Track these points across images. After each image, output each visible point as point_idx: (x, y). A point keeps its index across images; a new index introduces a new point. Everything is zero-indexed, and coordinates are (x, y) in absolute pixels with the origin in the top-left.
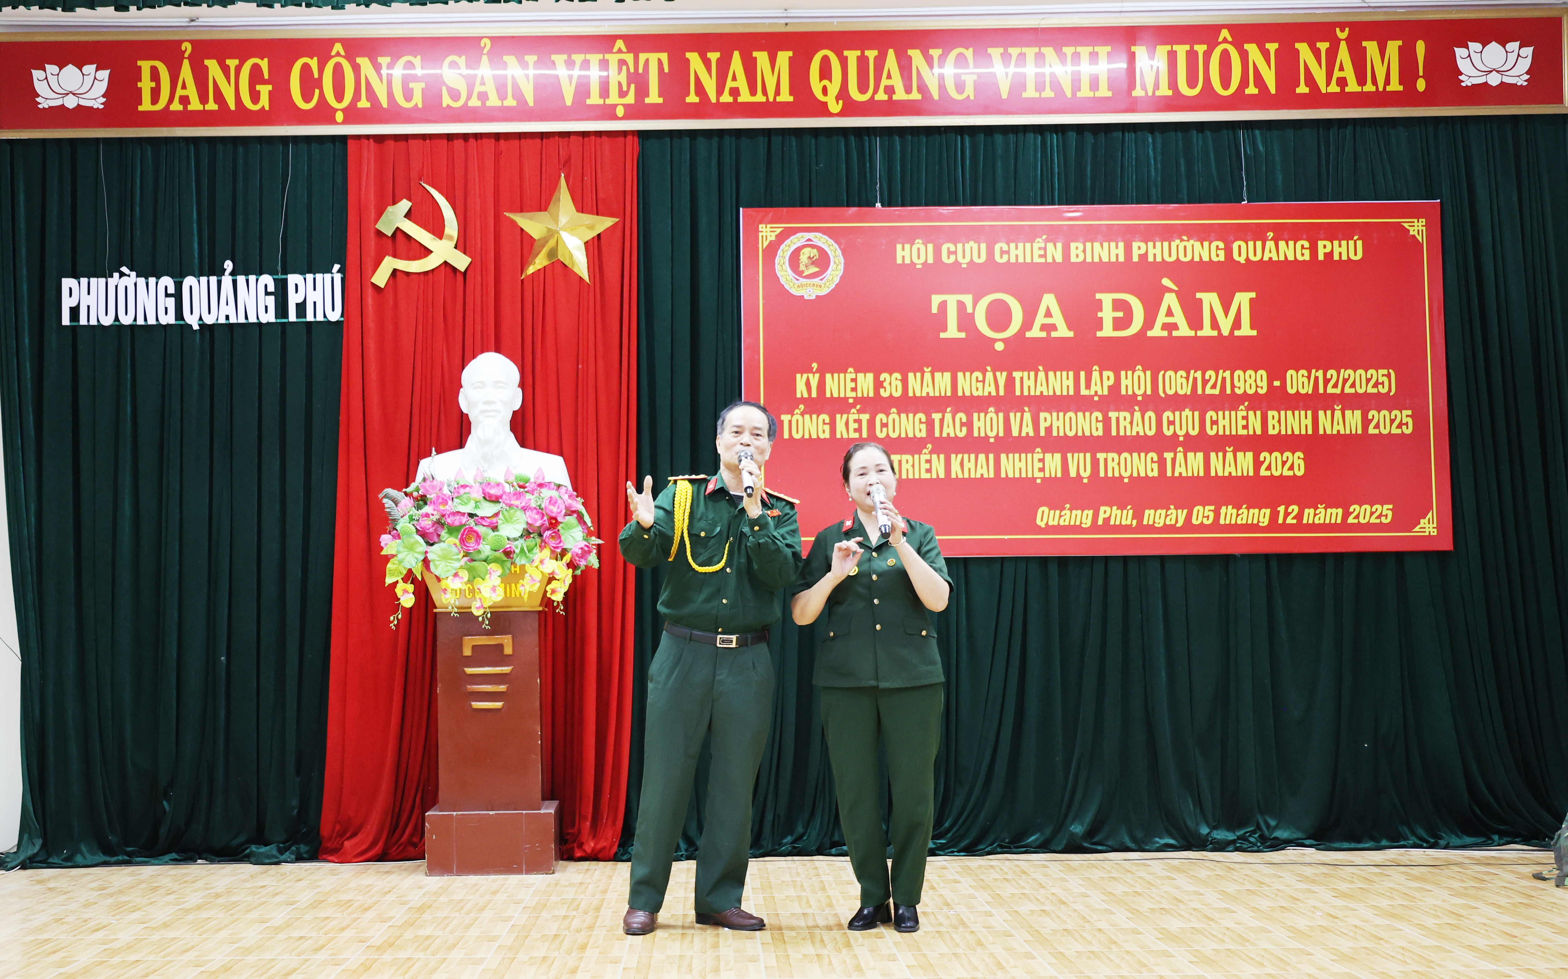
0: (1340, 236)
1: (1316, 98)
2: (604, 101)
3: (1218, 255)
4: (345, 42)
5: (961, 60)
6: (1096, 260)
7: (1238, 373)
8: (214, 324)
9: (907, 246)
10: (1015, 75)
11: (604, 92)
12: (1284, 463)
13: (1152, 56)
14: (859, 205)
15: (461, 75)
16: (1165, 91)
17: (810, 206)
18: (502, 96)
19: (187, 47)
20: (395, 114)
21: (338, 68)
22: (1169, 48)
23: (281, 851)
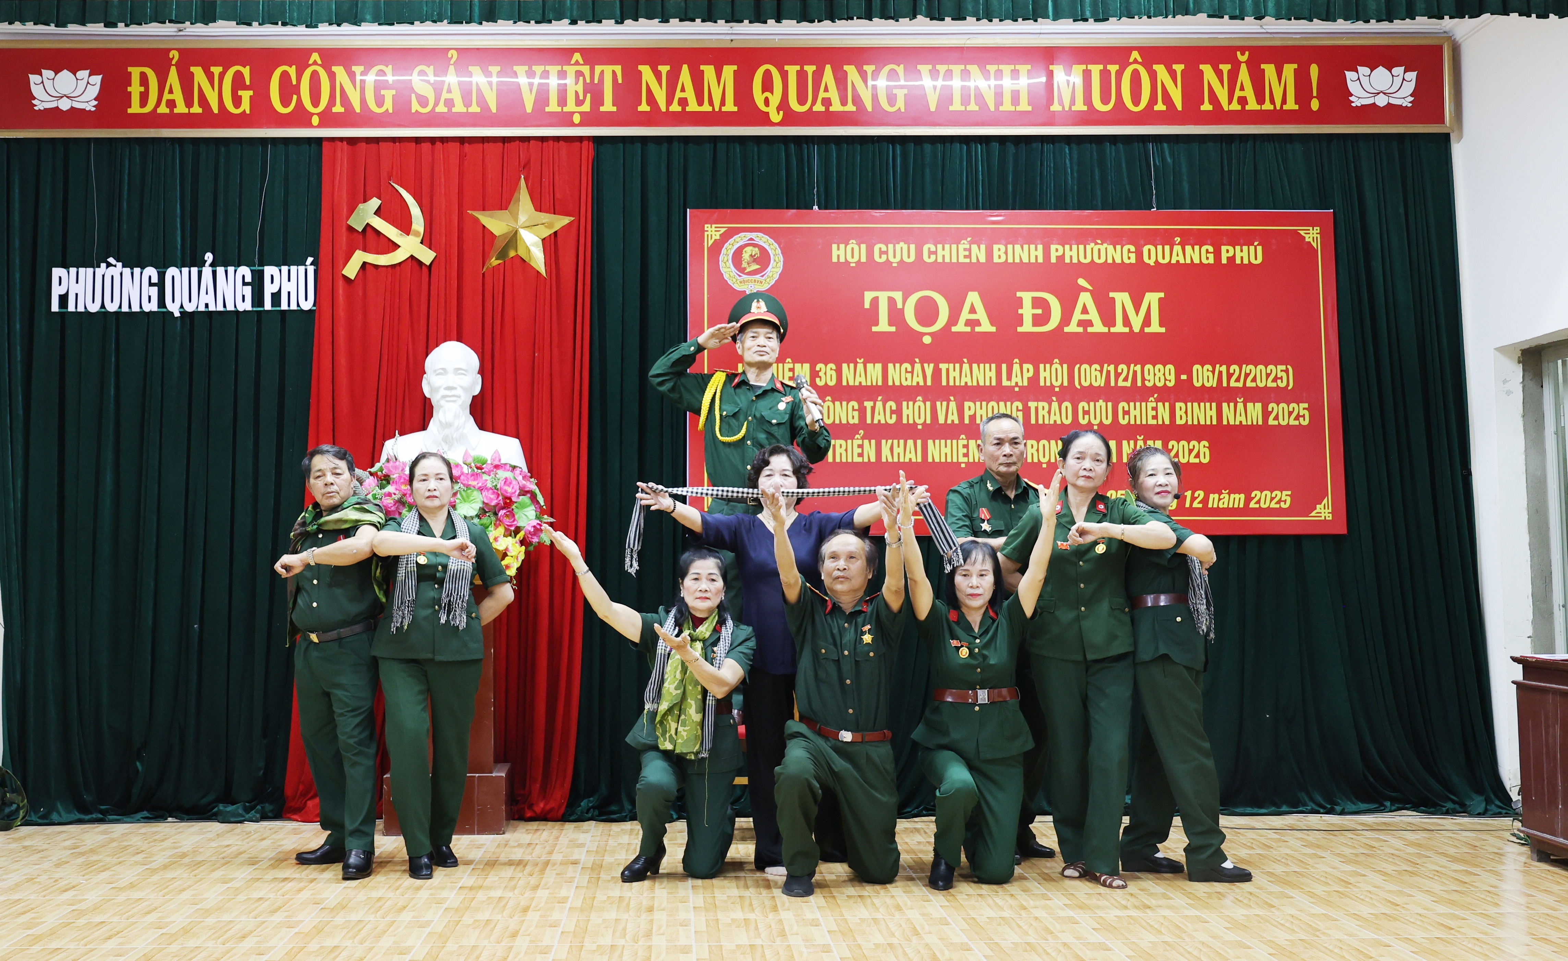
0: (1242, 241)
1: (1219, 115)
2: (562, 109)
3: (1129, 258)
4: (321, 52)
5: (893, 75)
6: (1017, 260)
7: (1148, 367)
8: (194, 312)
9: (842, 246)
10: (943, 87)
11: (562, 101)
12: (1191, 451)
13: (1068, 73)
14: (798, 208)
15: (428, 82)
16: (1080, 106)
17: (753, 208)
18: (467, 104)
19: (175, 55)
20: (367, 118)
21: (315, 76)
22: (1084, 67)
23: (247, 810)
